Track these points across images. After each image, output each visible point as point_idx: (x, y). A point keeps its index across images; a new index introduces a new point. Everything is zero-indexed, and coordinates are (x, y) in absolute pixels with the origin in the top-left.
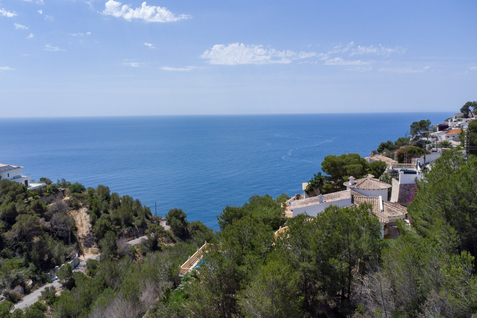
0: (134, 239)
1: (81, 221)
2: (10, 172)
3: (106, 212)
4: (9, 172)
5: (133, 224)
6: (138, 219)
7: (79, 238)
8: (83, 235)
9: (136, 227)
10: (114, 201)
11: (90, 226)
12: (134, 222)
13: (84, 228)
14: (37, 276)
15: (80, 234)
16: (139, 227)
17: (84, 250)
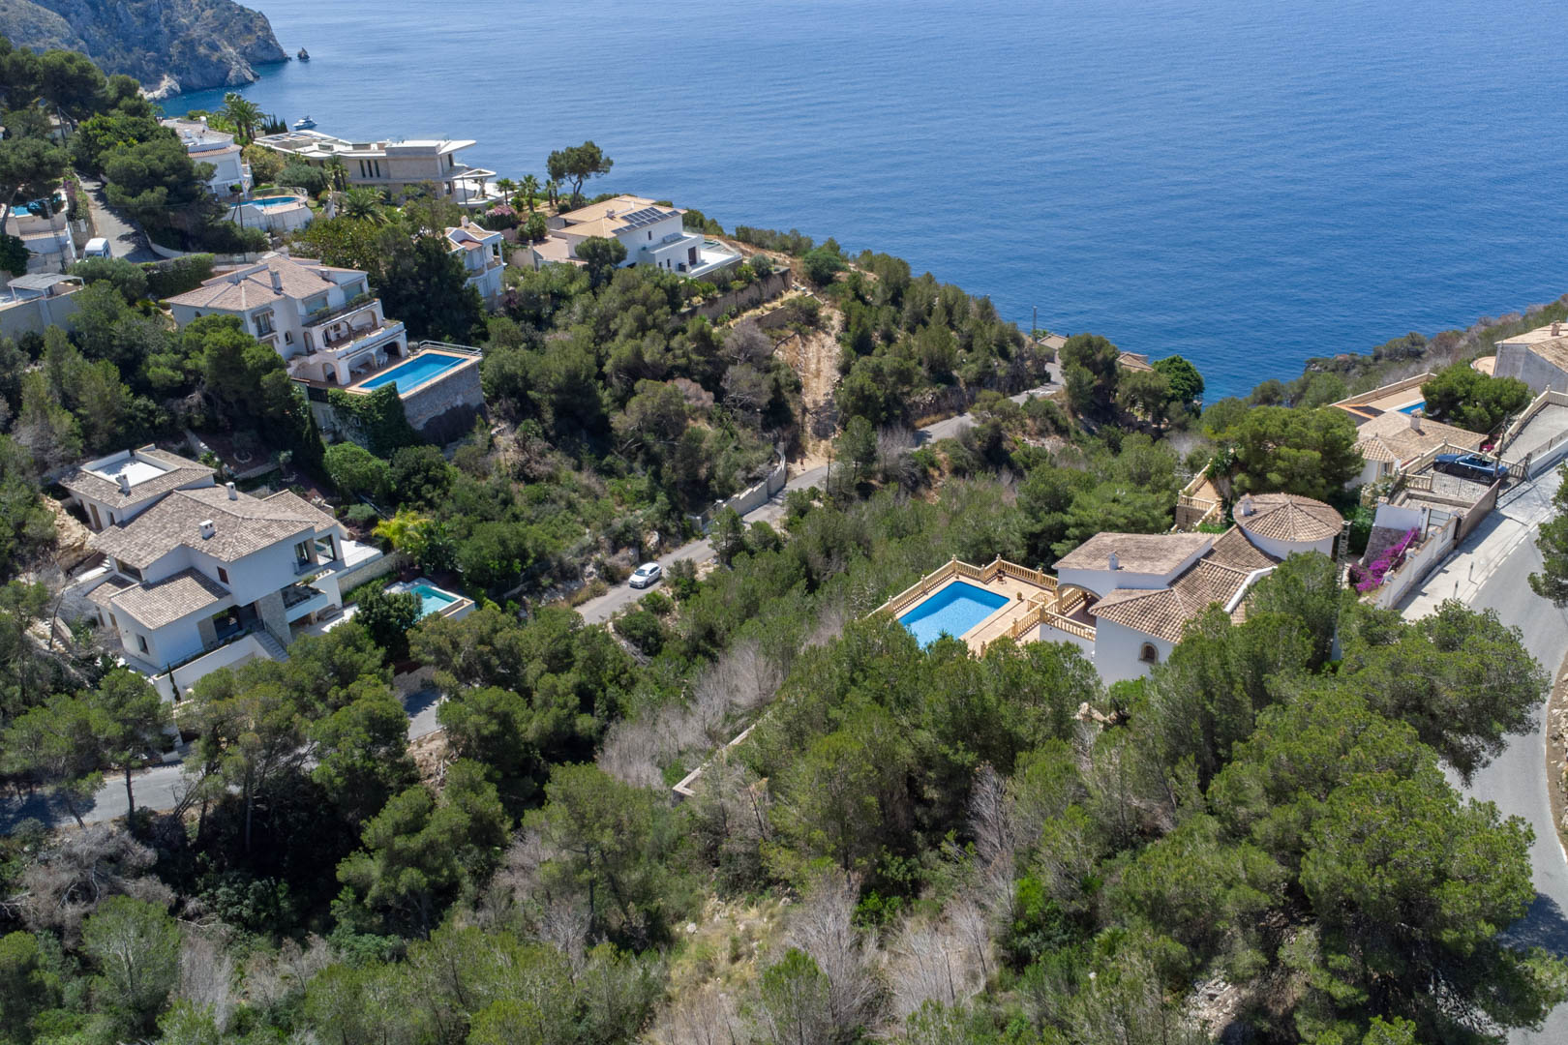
0: (949, 417)
1: (819, 361)
2: (653, 228)
3: (889, 339)
4: (651, 227)
5: (955, 373)
6: (973, 362)
7: (805, 410)
8: (815, 402)
9: (962, 386)
10: (914, 306)
11: (838, 376)
12: (959, 369)
13: (823, 380)
14: (670, 524)
15: (808, 400)
16: (968, 384)
17: (810, 446)
